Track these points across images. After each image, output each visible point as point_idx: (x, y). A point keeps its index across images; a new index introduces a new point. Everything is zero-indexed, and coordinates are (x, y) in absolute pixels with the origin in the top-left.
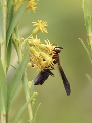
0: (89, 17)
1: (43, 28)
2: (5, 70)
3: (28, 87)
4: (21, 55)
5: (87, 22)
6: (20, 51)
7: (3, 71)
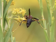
0: (42, 8)
1: (18, 12)
2: (3, 31)
3: (13, 40)
4: (9, 25)
5: (41, 10)
6: (9, 23)
7: (2, 31)
